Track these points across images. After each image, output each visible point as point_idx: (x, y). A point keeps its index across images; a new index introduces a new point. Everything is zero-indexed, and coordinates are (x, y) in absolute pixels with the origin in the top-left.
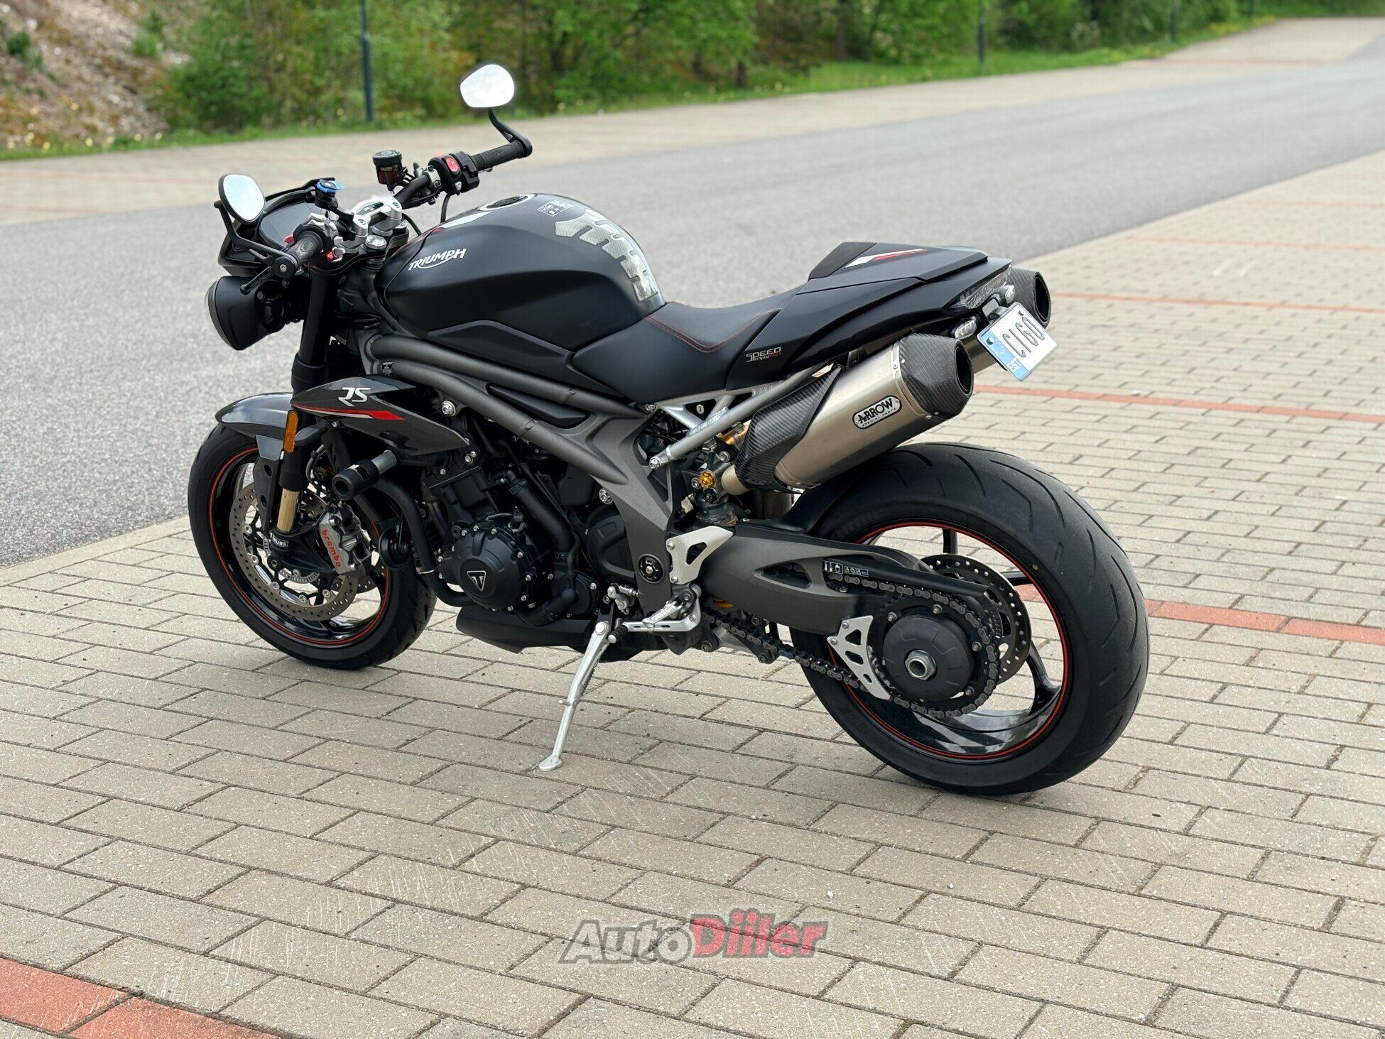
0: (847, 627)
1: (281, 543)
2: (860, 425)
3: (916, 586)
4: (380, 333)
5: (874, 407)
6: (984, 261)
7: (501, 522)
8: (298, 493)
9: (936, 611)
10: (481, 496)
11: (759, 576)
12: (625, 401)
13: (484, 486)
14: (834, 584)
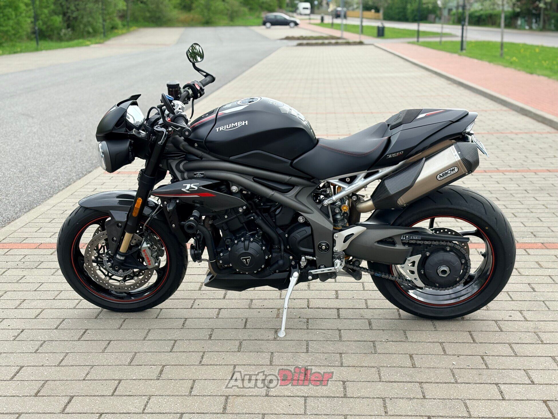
0: (409, 260)
1: (122, 258)
2: (439, 179)
3: (439, 241)
4: (185, 160)
5: (447, 171)
6: (468, 114)
7: (253, 235)
8: (132, 235)
9: (448, 249)
10: (241, 225)
11: (376, 244)
12: (308, 180)
13: (243, 221)
14: (404, 244)
